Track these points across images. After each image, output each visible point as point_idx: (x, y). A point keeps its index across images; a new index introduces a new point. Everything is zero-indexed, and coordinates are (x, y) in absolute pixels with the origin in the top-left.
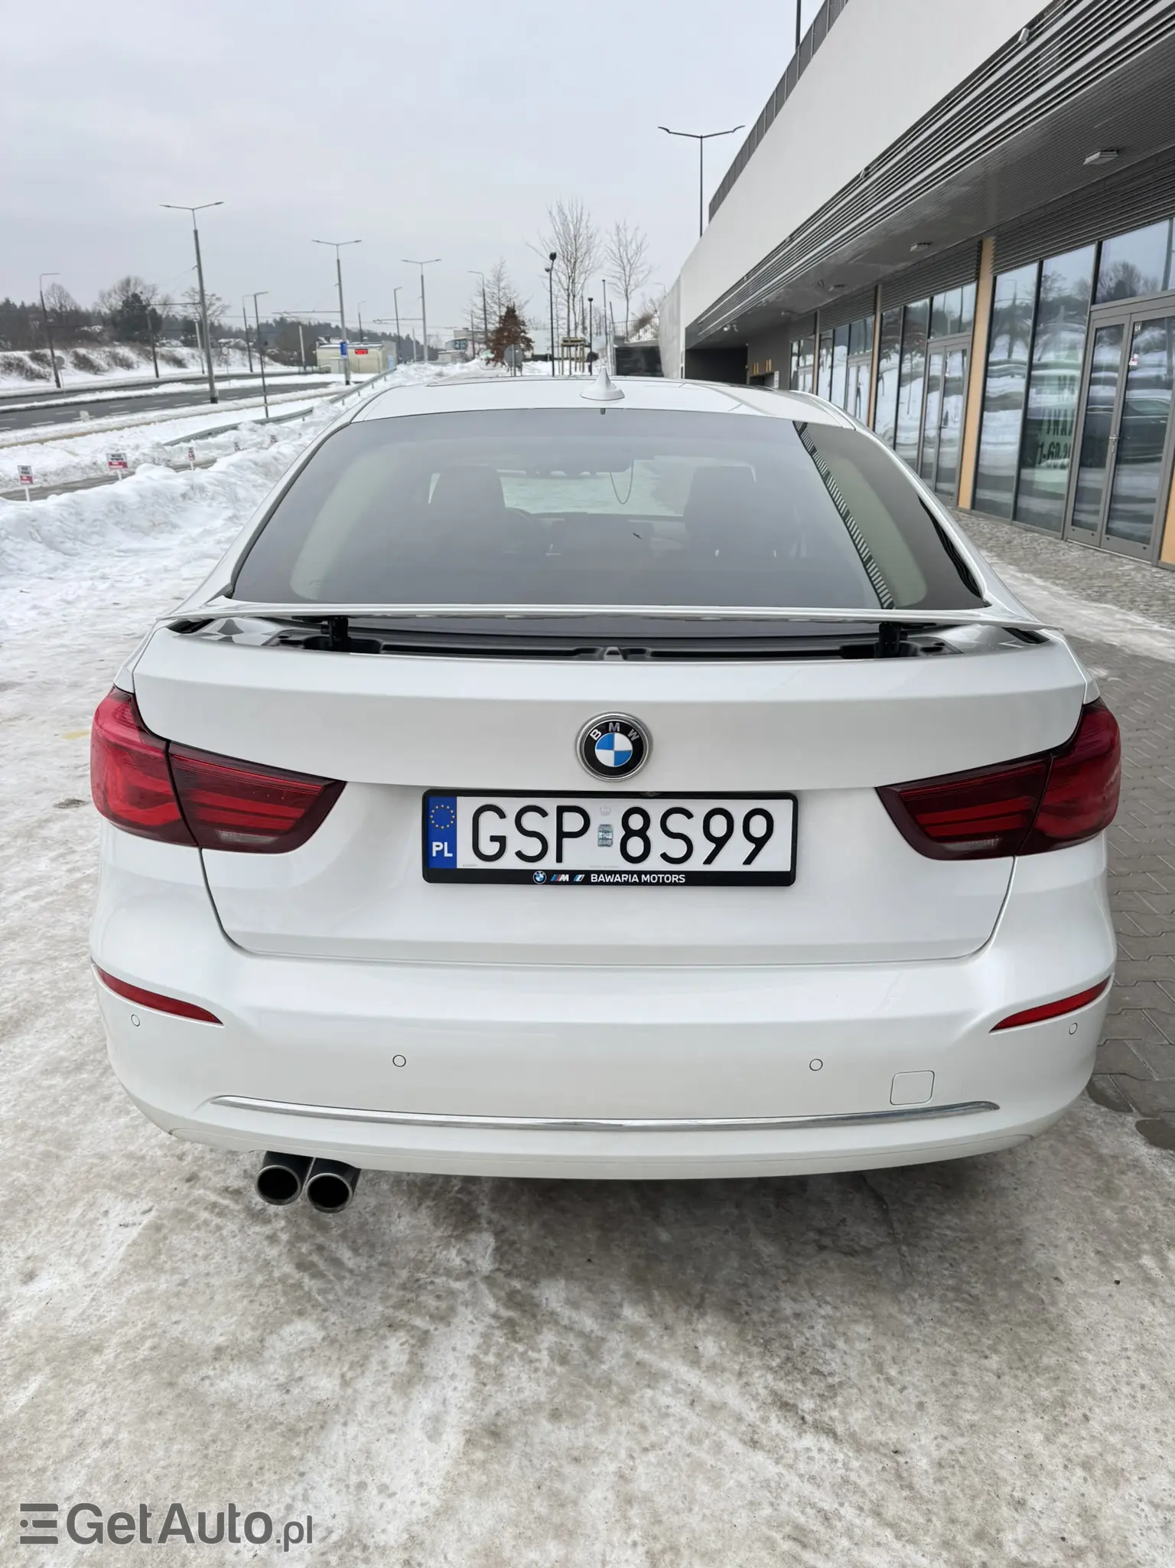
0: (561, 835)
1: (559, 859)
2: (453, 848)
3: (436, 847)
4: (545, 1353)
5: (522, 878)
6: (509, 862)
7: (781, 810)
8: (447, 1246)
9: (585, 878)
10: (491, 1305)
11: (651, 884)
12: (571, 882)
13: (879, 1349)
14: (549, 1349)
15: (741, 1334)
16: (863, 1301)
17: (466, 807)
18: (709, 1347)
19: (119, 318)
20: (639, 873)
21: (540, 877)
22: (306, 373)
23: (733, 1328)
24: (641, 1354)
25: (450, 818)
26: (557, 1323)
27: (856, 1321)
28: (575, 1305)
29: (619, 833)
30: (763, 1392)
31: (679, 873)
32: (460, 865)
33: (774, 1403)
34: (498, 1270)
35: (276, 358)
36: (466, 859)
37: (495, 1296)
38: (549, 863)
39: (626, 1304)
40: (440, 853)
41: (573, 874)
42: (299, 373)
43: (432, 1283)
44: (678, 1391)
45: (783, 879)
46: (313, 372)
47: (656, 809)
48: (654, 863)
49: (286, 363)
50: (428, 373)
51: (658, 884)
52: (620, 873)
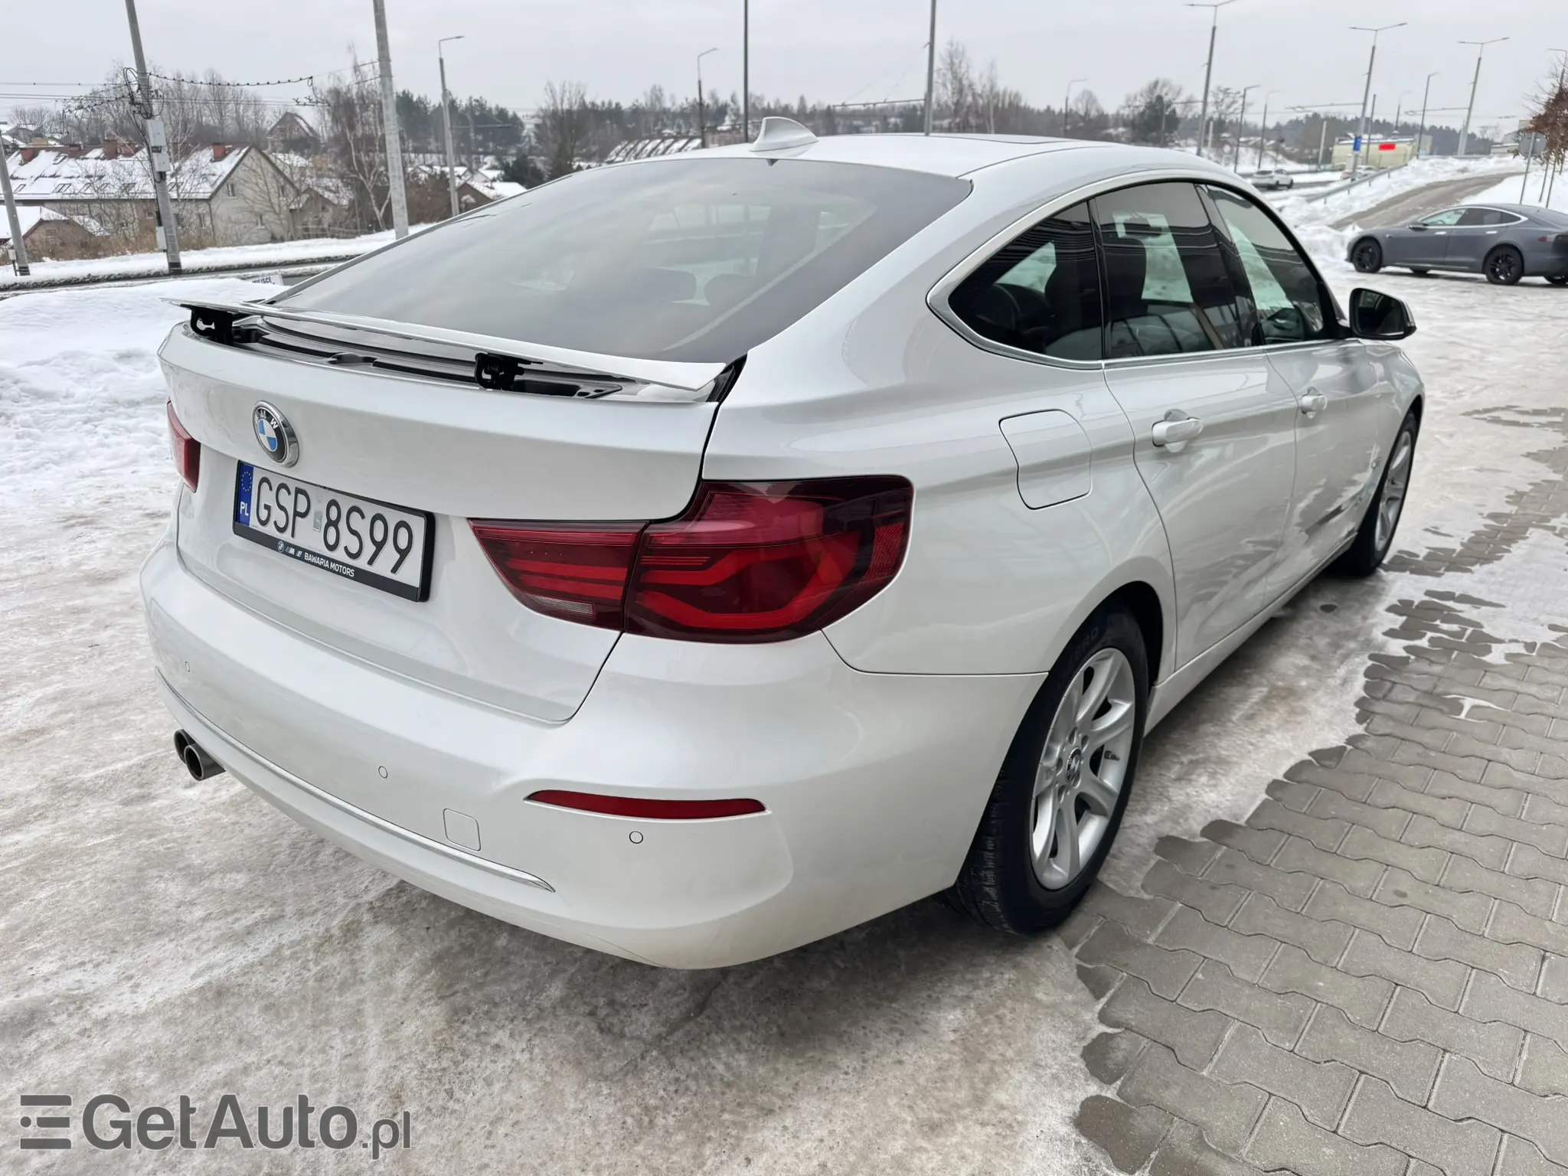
0: (296, 513)
1: (293, 534)
2: (249, 511)
3: (243, 505)
5: (270, 542)
6: (271, 529)
7: (418, 528)
9: (301, 554)
11: (334, 572)
17: (257, 475)
18: (410, 1028)
19: (1137, 122)
20: (330, 560)
21: (282, 546)
22: (1316, 172)
23: (440, 1025)
24: (368, 1006)
25: (249, 483)
26: (352, 954)
27: (531, 1078)
28: (379, 950)
29: (324, 520)
30: (396, 1079)
31: (351, 567)
32: (251, 526)
35: (1290, 157)
36: (253, 521)
37: (346, 918)
38: (288, 535)
40: (243, 511)
41: (297, 548)
42: (1310, 172)
45: (414, 594)
46: (1325, 170)
47: (346, 504)
48: (339, 555)
49: (1301, 161)
50: (1447, 168)
51: (338, 573)
52: (320, 556)
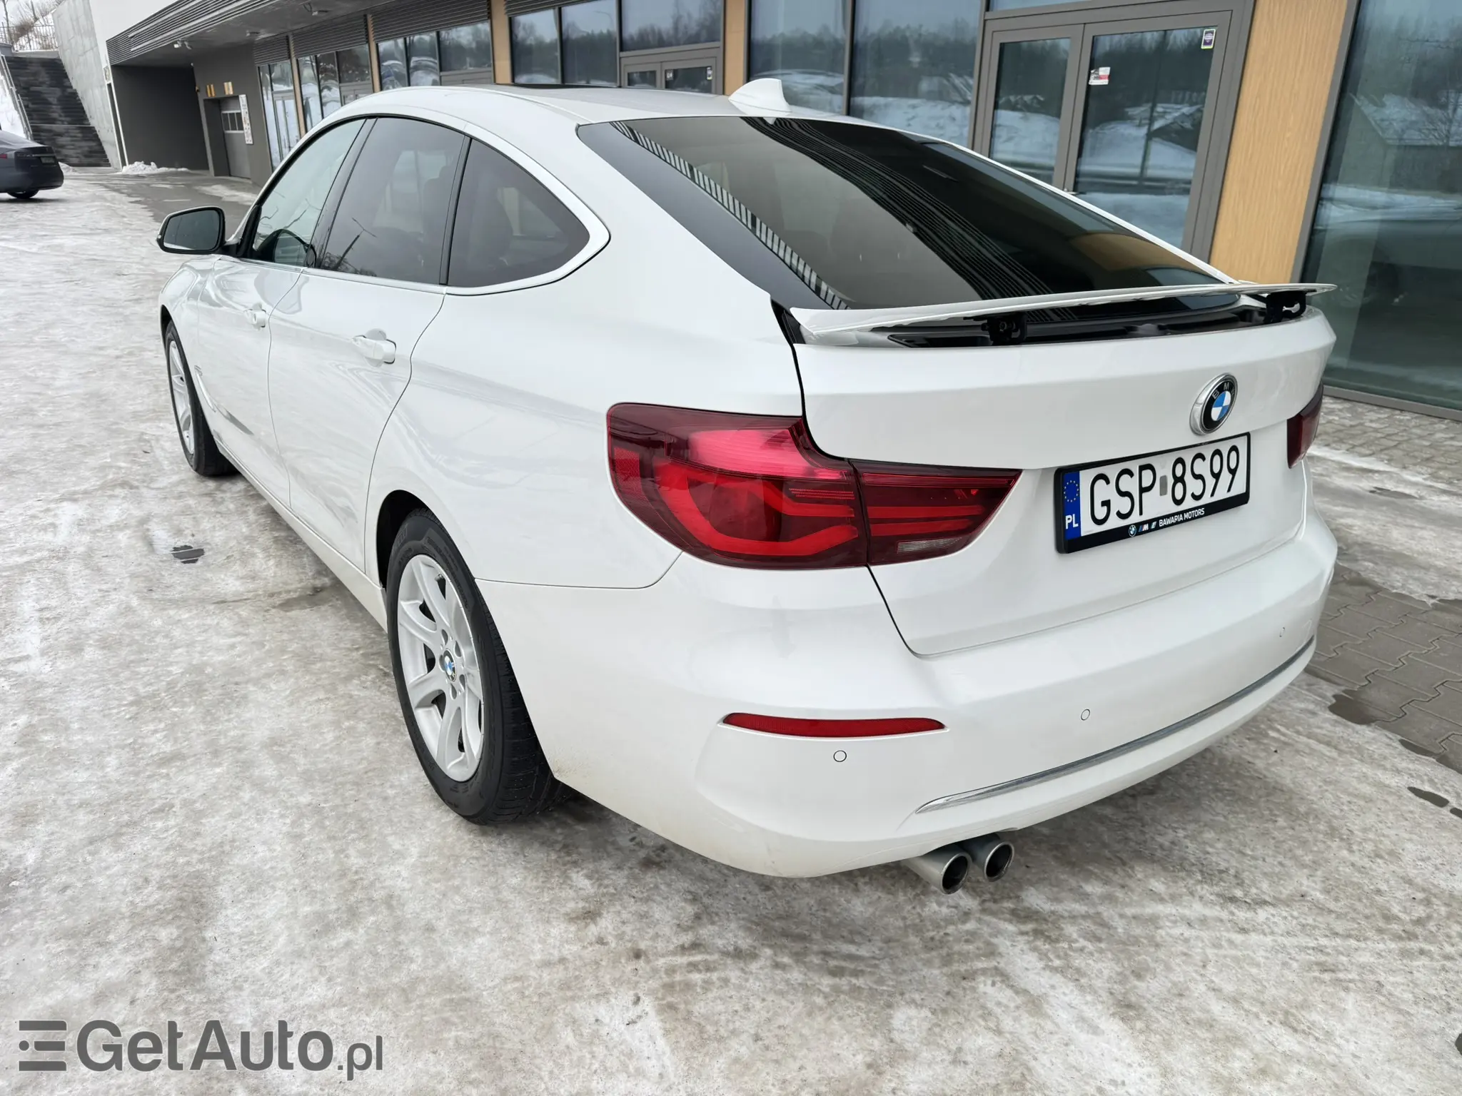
0: (1143, 490)
1: (1141, 513)
2: (1078, 521)
3: (1069, 519)
4: (1081, 940)
5: (1120, 534)
6: (1114, 523)
7: (1241, 444)
8: (923, 905)
9: (1155, 525)
10: (1011, 928)
11: (1188, 520)
12: (1150, 530)
13: (1229, 843)
14: (1080, 936)
15: (1165, 869)
16: (1191, 818)
17: (1086, 477)
18: (1158, 885)
20: (1182, 512)
21: (1133, 530)
23: (1157, 867)
24: (1129, 911)
25: (1075, 491)
26: (1062, 917)
27: (1201, 832)
28: (1057, 900)
29: (1171, 481)
30: (1213, 897)
31: (1201, 507)
32: (1083, 534)
33: (1225, 901)
34: (984, 901)
36: (1088, 528)
37: (1005, 920)
38: (1135, 518)
39: (1083, 885)
40: (1071, 524)
41: (1149, 522)
43: (946, 934)
44: (1175, 922)
45: (1242, 499)
47: (1188, 456)
48: (1189, 503)
51: (1191, 519)
52: (1173, 515)
